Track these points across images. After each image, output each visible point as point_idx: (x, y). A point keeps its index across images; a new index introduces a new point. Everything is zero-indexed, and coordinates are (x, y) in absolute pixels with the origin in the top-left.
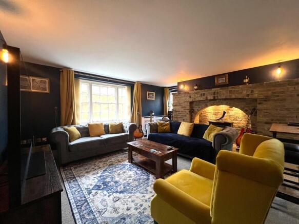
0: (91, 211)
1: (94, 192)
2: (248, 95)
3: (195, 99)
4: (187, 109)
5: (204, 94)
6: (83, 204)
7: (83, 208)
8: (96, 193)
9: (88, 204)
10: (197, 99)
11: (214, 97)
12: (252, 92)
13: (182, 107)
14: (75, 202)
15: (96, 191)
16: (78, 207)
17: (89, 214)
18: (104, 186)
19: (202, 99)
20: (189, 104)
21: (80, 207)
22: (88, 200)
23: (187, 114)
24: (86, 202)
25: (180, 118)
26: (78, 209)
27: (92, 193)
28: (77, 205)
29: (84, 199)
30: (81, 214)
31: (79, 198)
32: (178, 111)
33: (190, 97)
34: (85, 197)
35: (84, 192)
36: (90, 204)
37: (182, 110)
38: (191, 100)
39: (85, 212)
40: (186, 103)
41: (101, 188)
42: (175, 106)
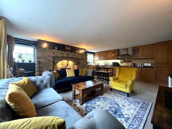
0: (138, 112)
1: (126, 116)
2: (78, 57)
3: (57, 55)
4: (51, 62)
5: (62, 54)
6: (138, 118)
7: (140, 117)
8: (126, 114)
9: (136, 115)
10: (58, 56)
11: (67, 56)
12: (79, 56)
13: (47, 60)
14: (141, 123)
15: (124, 115)
16: (142, 119)
17: (140, 113)
18: (117, 113)
19: (61, 56)
20: (53, 58)
21: (141, 119)
22: (133, 117)
23: (51, 65)
24: (136, 117)
25: (45, 68)
26: (143, 119)
27: (128, 117)
28: (141, 120)
29: (135, 119)
30: (143, 116)
31: (137, 122)
32: (43, 63)
33: (54, 54)
34: (133, 119)
35: (130, 122)
36: (135, 115)
37: (47, 62)
38: (54, 56)
39: (141, 115)
40: (50, 57)
41: (120, 113)
42: (39, 58)
